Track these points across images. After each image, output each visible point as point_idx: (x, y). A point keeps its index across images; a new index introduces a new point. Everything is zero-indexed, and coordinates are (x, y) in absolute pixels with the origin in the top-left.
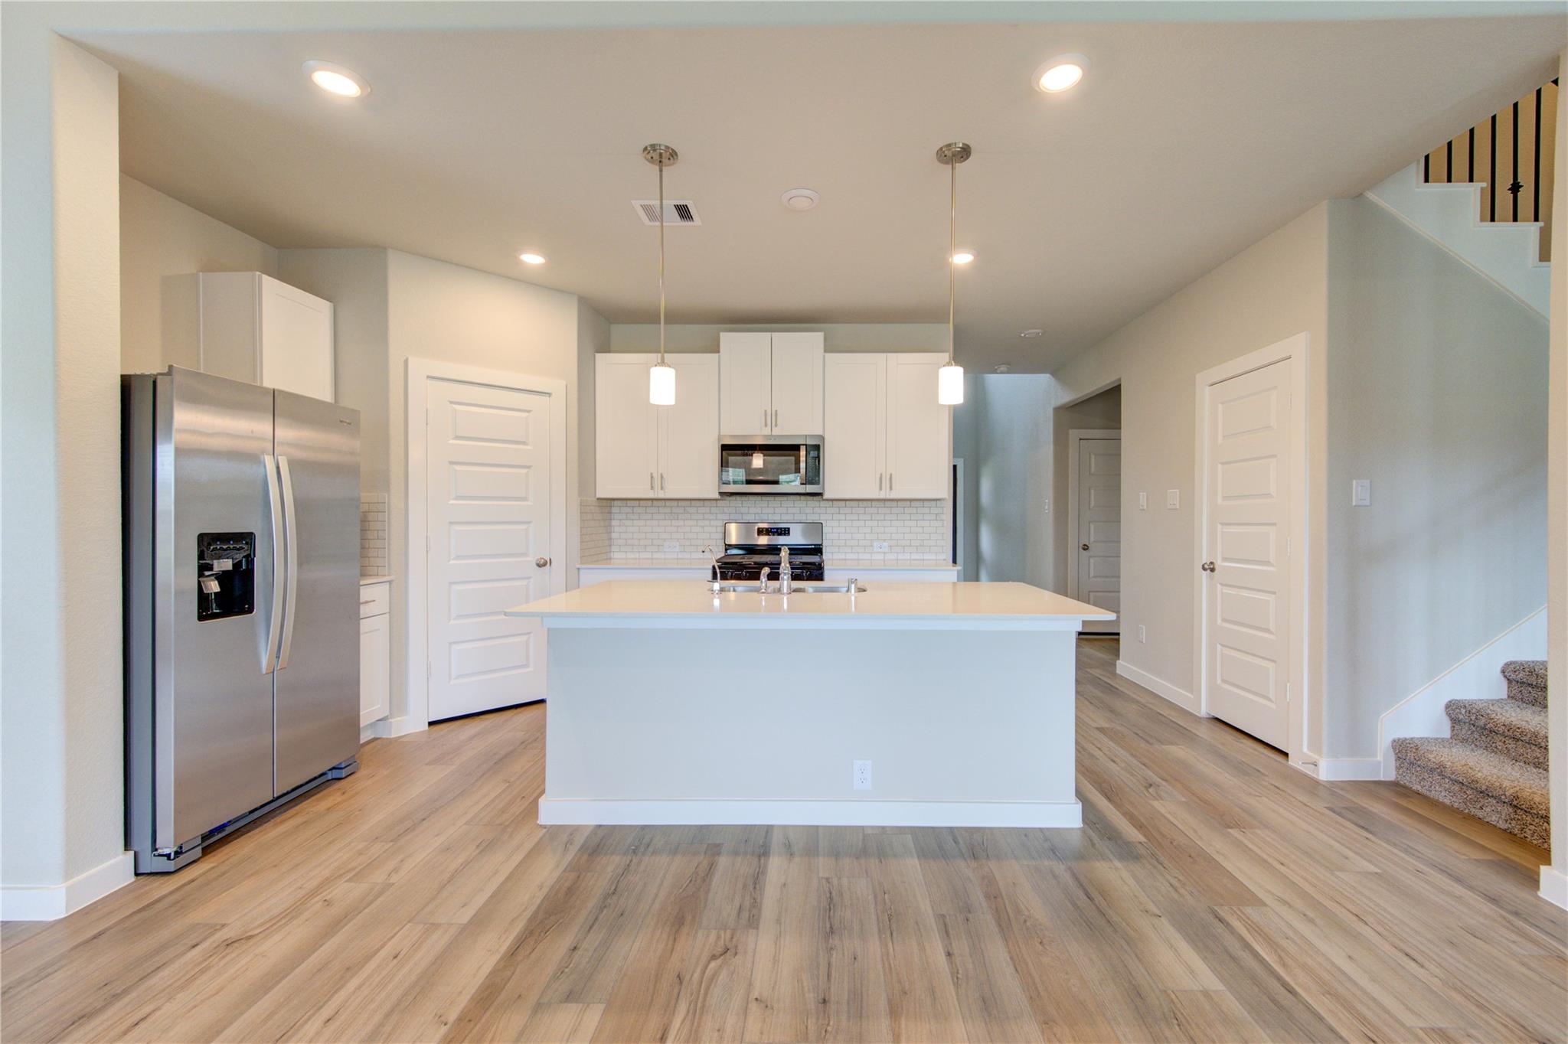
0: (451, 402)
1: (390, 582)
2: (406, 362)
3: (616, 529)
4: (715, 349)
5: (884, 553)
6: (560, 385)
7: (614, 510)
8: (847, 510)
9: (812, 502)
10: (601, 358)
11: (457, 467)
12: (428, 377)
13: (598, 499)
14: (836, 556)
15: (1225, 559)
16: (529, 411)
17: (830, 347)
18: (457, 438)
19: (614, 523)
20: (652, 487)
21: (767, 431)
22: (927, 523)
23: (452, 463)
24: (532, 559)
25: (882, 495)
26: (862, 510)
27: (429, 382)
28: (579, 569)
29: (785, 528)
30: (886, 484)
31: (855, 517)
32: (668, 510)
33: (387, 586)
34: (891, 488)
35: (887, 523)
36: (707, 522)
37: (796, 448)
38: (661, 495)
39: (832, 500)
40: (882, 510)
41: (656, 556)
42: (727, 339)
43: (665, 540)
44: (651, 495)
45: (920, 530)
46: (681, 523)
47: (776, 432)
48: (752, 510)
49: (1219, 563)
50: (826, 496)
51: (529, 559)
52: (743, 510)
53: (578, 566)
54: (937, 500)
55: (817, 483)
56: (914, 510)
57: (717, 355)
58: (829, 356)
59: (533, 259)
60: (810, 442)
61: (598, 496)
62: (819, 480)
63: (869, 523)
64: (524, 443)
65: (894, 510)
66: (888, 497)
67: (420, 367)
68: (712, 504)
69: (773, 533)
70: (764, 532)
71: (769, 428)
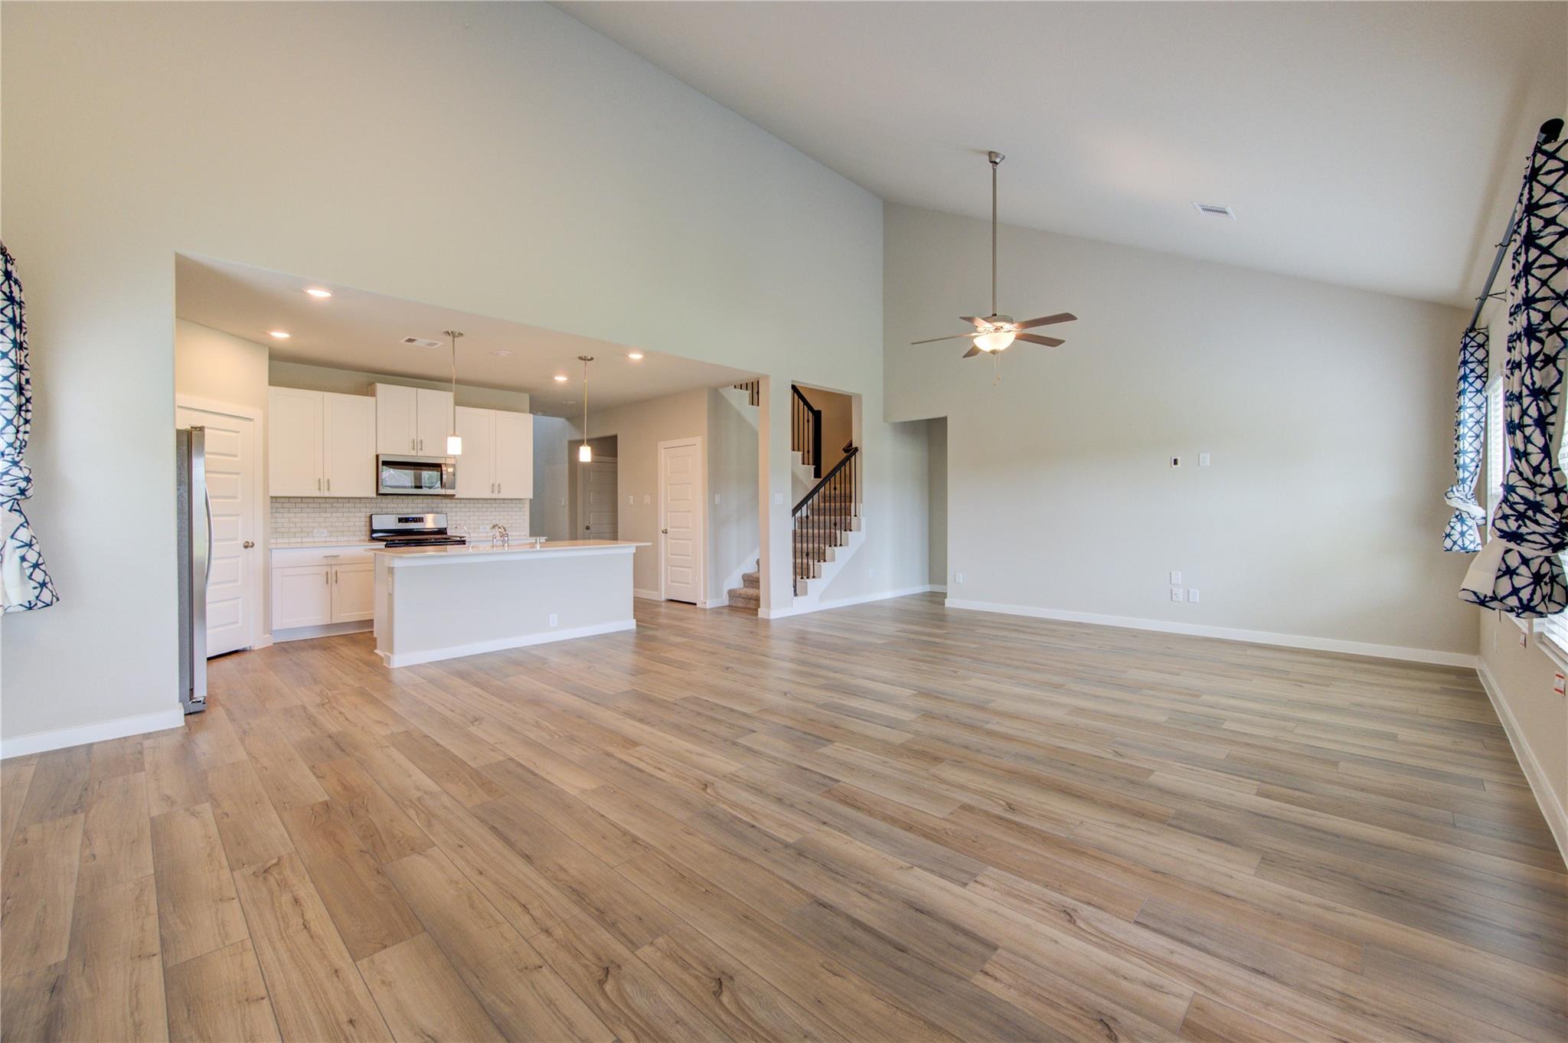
4: (373, 394)
5: (487, 532)
8: (461, 506)
9: (446, 501)
13: (271, 497)
15: (671, 527)
16: (238, 432)
17: (458, 403)
20: (320, 489)
21: (414, 453)
22: (514, 514)
24: (241, 542)
25: (494, 496)
26: (472, 506)
29: (420, 518)
30: (496, 489)
31: (467, 510)
32: (316, 506)
34: (499, 492)
35: (488, 513)
36: (352, 515)
37: (439, 465)
38: (327, 494)
39: (461, 499)
40: (485, 506)
42: (380, 388)
43: (314, 528)
44: (318, 495)
45: (510, 517)
46: (329, 515)
47: (420, 453)
48: (392, 505)
49: (669, 529)
50: (457, 497)
51: (239, 542)
52: (382, 505)
54: (520, 499)
55: (454, 488)
56: (506, 506)
57: (373, 398)
58: (457, 407)
60: (449, 462)
61: (270, 495)
62: (455, 486)
63: (477, 514)
64: (235, 456)
65: (494, 505)
66: (498, 497)
68: (380, 501)
69: (411, 521)
70: (404, 520)
71: (415, 451)
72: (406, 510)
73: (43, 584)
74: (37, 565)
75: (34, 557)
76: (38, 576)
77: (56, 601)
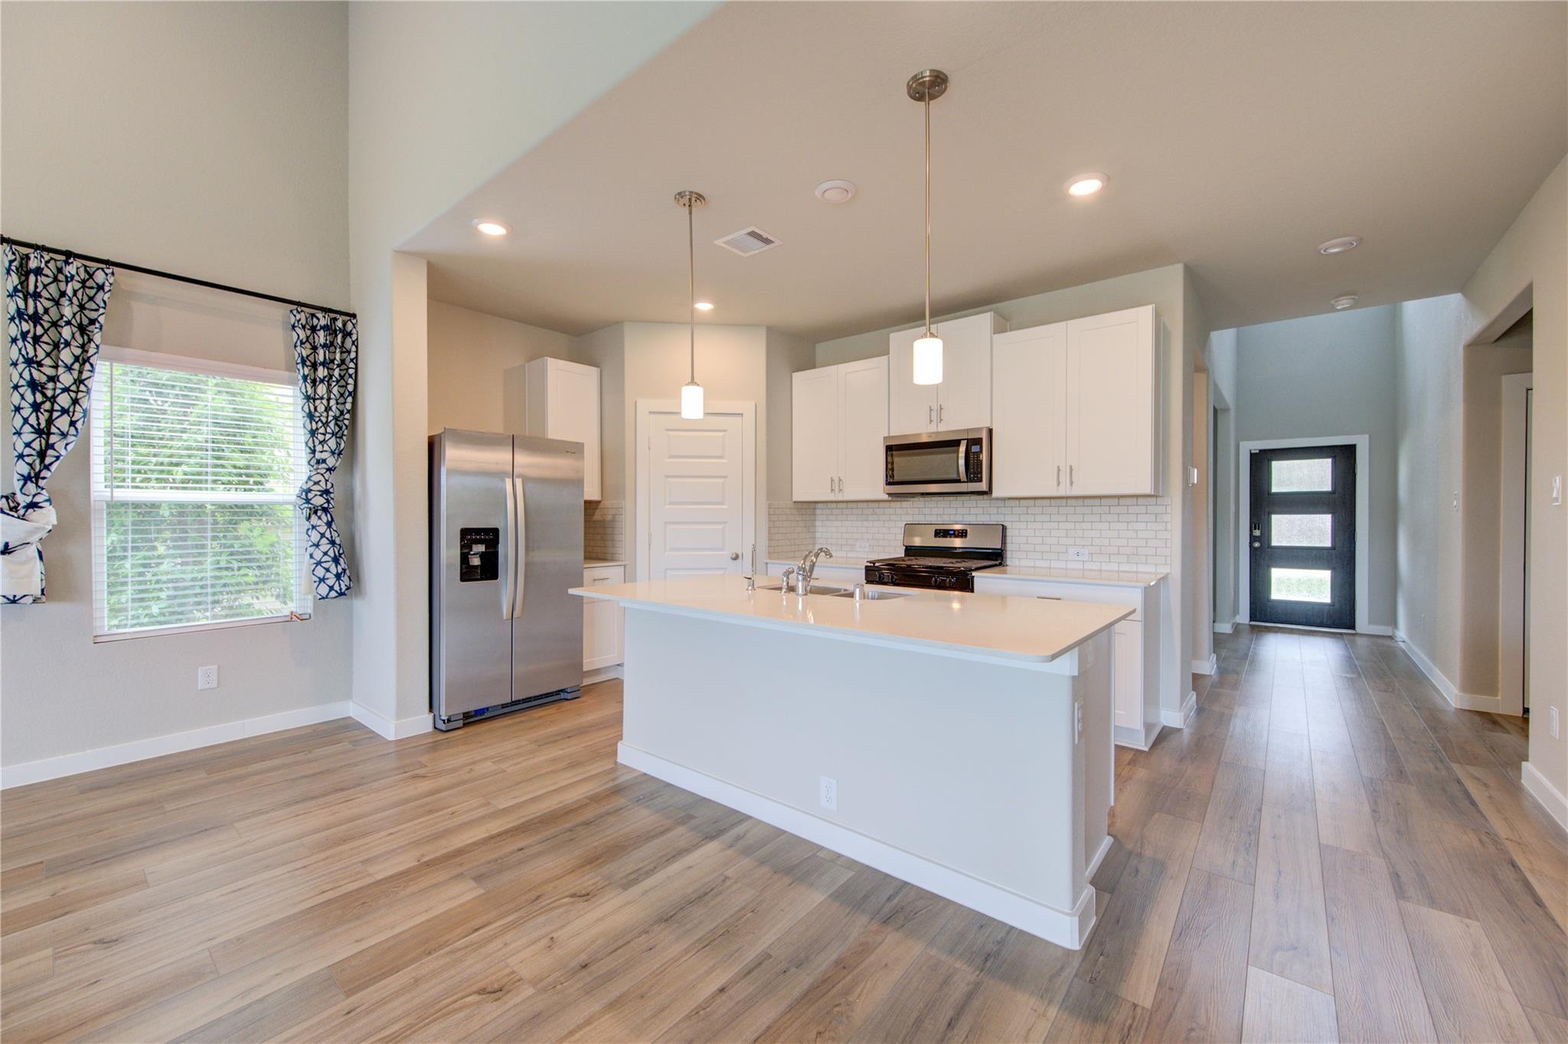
0: (667, 430)
1: (622, 565)
2: (636, 403)
3: (820, 529)
4: (887, 351)
5: (1083, 561)
6: (750, 405)
7: (818, 512)
8: (1038, 510)
9: (982, 501)
10: (796, 375)
11: (671, 480)
12: (650, 413)
13: (795, 502)
14: (1024, 563)
16: (725, 431)
17: (999, 327)
18: (671, 457)
19: (818, 523)
20: (834, 490)
21: (933, 428)
22: (1142, 526)
23: (667, 476)
24: (728, 553)
25: (1062, 492)
26: (1054, 510)
27: (652, 416)
28: (767, 563)
29: (962, 530)
30: (1065, 478)
31: (1047, 518)
32: (859, 511)
33: (622, 568)
34: (1072, 483)
35: (1087, 526)
37: (956, 443)
38: (840, 498)
39: (1010, 499)
40: (1082, 510)
41: (850, 555)
42: (896, 339)
43: (857, 539)
44: (832, 498)
45: (1131, 534)
47: (943, 428)
48: (935, 511)
50: (999, 494)
51: (725, 553)
52: (926, 511)
53: (766, 561)
56: (1124, 509)
57: (886, 357)
58: (995, 336)
59: (704, 307)
60: (971, 436)
61: (794, 499)
62: (981, 477)
63: (1063, 525)
64: (721, 457)
65: (1096, 510)
66: (1069, 493)
67: (645, 405)
69: (950, 536)
70: (942, 533)
71: (934, 425)
72: (946, 519)
73: (322, 580)
74: (319, 563)
75: (318, 555)
76: (320, 571)
77: (341, 594)
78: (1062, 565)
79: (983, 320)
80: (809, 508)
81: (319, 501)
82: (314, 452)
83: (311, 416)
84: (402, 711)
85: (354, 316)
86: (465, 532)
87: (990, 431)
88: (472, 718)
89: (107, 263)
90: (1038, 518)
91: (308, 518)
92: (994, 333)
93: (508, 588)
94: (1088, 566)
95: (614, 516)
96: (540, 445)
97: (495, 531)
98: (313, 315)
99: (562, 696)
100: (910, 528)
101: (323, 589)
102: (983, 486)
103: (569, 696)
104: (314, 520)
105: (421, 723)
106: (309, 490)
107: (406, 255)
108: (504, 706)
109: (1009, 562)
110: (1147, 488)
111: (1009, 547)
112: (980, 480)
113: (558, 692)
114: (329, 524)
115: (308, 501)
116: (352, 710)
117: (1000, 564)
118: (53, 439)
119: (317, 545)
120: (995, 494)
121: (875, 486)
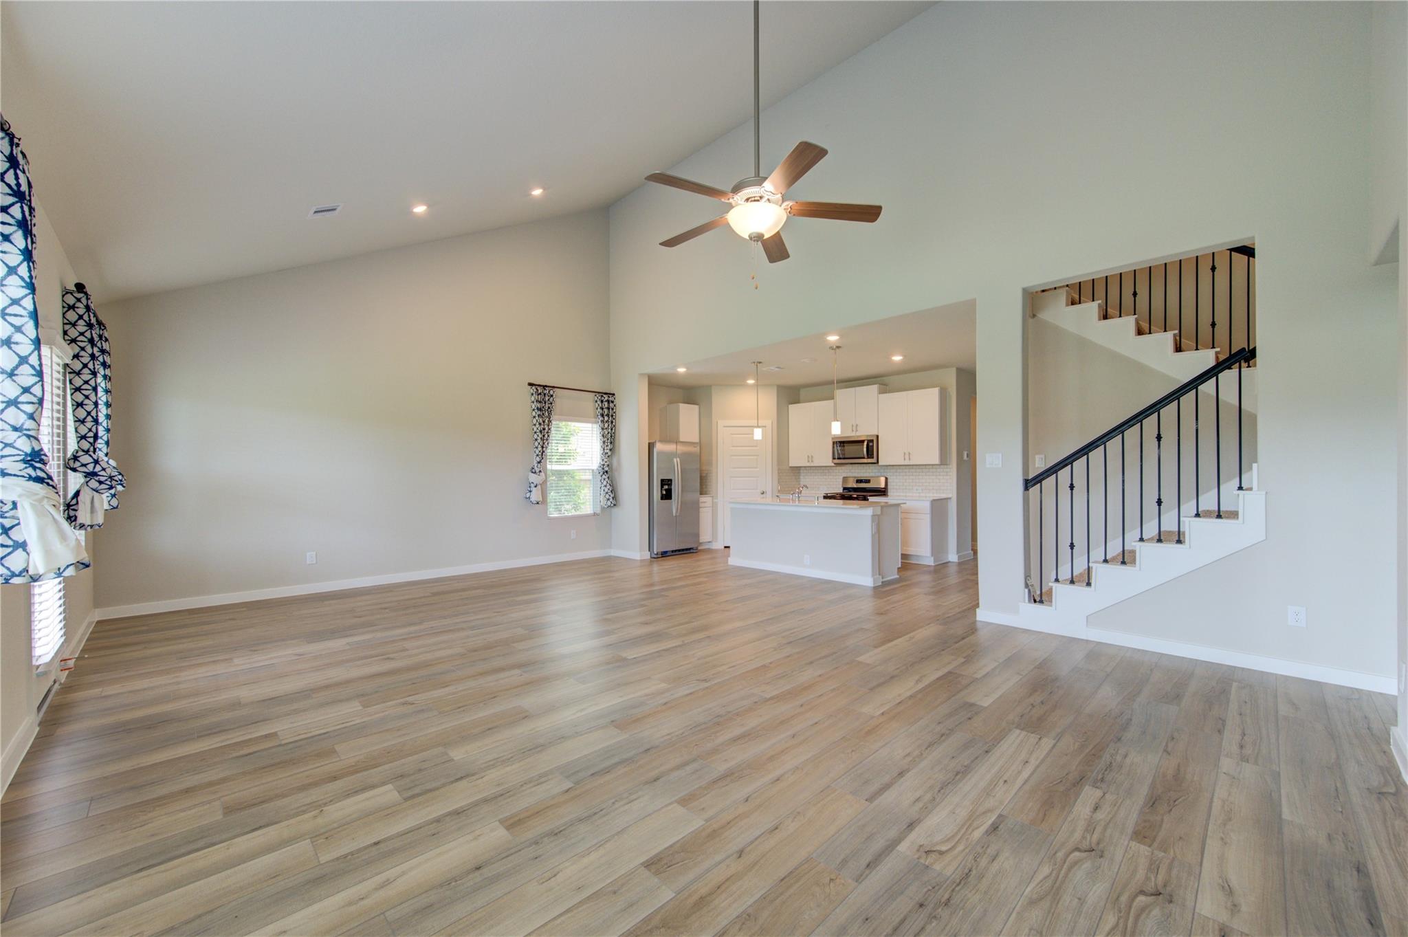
0: (732, 434)
1: (713, 497)
2: (717, 422)
3: (802, 480)
4: (833, 398)
6: (770, 422)
7: (801, 471)
8: (897, 471)
9: (876, 467)
10: (790, 406)
11: (733, 457)
12: (724, 427)
13: (791, 467)
14: (895, 494)
17: (882, 392)
18: (734, 447)
19: (801, 477)
20: (810, 462)
21: (852, 434)
22: (941, 477)
24: (759, 491)
25: (906, 464)
26: (907, 470)
29: (867, 480)
30: (907, 457)
31: (904, 474)
32: (822, 471)
33: (711, 498)
34: (909, 459)
35: (920, 477)
37: (863, 442)
38: (812, 465)
39: (889, 466)
40: (918, 470)
41: (817, 489)
42: (838, 393)
43: (821, 485)
44: (808, 464)
45: (938, 481)
46: (827, 477)
47: (858, 434)
48: (856, 471)
50: (885, 464)
52: (852, 471)
56: (935, 470)
57: (834, 400)
59: (751, 382)
60: (869, 439)
61: (790, 465)
63: (911, 477)
64: (756, 446)
66: (909, 464)
67: (721, 423)
68: (838, 468)
69: (863, 482)
70: (859, 481)
71: (854, 432)
72: (861, 475)
73: (608, 499)
74: (607, 493)
75: (606, 490)
76: (607, 496)
77: (615, 505)
78: (911, 494)
79: (875, 388)
80: (797, 470)
81: (607, 469)
82: (604, 449)
83: (603, 436)
84: (641, 549)
85: (614, 394)
86: (662, 481)
87: (878, 436)
88: (664, 554)
89: (554, 387)
90: (901, 474)
91: (601, 476)
92: (880, 393)
93: (674, 504)
94: (922, 495)
95: (707, 474)
96: (677, 442)
97: (671, 480)
98: (602, 396)
99: (692, 551)
100: (845, 479)
101: (609, 503)
102: (874, 460)
103: (694, 551)
104: (604, 476)
105: (647, 555)
106: (604, 465)
107: (642, 375)
108: (673, 551)
109: (889, 494)
110: (937, 461)
111: (889, 487)
112: (873, 458)
113: (690, 549)
114: (608, 478)
115: (603, 469)
116: (614, 552)
117: (884, 495)
118: (544, 449)
119: (606, 486)
120: (880, 463)
121: (827, 460)
